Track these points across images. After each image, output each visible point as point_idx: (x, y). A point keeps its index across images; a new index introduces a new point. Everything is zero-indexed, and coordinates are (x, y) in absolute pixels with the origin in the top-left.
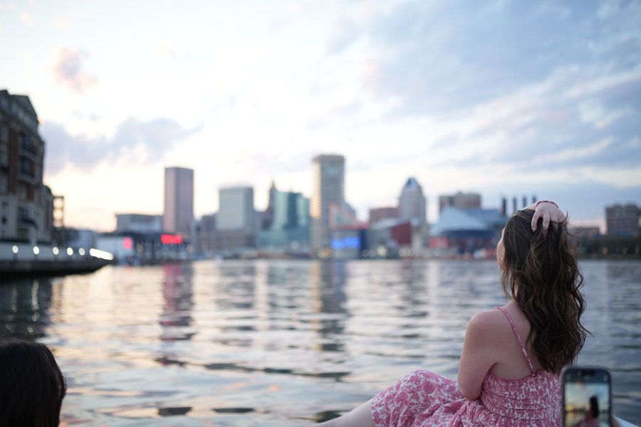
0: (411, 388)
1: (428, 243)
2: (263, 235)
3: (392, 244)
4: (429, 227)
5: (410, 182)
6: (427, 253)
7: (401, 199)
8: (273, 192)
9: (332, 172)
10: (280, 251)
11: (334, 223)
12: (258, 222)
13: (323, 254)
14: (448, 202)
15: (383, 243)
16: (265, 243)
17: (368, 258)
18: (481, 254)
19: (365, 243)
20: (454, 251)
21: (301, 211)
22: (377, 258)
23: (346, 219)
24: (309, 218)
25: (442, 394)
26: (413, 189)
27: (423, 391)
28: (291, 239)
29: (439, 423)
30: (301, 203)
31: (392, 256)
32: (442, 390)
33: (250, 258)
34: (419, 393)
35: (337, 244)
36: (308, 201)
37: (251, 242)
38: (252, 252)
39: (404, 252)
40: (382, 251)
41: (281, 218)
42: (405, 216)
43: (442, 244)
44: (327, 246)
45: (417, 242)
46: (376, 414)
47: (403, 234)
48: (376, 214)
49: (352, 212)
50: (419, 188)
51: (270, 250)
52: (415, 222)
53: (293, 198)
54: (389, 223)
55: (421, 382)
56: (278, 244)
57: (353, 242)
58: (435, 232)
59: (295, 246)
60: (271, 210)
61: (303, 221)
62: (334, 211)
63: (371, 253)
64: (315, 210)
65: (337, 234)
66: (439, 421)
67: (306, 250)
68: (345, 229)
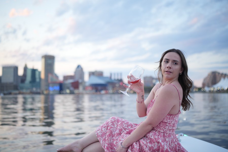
0: (112, 121)
1: (85, 88)
2: (21, 85)
3: (72, 89)
4: (85, 82)
5: (79, 67)
6: (84, 92)
7: (75, 72)
8: (26, 69)
9: (50, 62)
10: (29, 91)
11: (50, 81)
12: (19, 80)
13: (45, 92)
14: (92, 74)
15: (68, 88)
16: (22, 88)
17: (63, 94)
18: (103, 92)
19: (61, 88)
20: (94, 91)
21: (37, 76)
22: (66, 93)
23: (55, 79)
24: (40, 79)
25: (123, 125)
26: (80, 69)
27: (116, 122)
28: (33, 87)
29: (124, 138)
30: (37, 73)
31: (72, 93)
32: (123, 123)
33: (16, 94)
34: (115, 123)
35: (51, 89)
36: (40, 73)
37: (16, 88)
38: (17, 92)
39: (76, 91)
40: (68, 91)
41: (29, 78)
42: (77, 79)
43: (90, 89)
44: (47, 89)
45: (81, 88)
46: (98, 134)
47: (76, 85)
48: (66, 78)
49: (57, 77)
50: (82, 69)
51: (24, 91)
52: (80, 81)
53: (34, 71)
54: (71, 81)
55: (116, 119)
56: (27, 89)
57: (57, 88)
58: (87, 84)
59: (34, 89)
60: (25, 75)
61: (38, 80)
62: (50, 76)
63: (64, 92)
64: (43, 76)
65: (51, 85)
66: (124, 137)
67: (39, 91)
68: (54, 83)
